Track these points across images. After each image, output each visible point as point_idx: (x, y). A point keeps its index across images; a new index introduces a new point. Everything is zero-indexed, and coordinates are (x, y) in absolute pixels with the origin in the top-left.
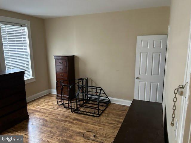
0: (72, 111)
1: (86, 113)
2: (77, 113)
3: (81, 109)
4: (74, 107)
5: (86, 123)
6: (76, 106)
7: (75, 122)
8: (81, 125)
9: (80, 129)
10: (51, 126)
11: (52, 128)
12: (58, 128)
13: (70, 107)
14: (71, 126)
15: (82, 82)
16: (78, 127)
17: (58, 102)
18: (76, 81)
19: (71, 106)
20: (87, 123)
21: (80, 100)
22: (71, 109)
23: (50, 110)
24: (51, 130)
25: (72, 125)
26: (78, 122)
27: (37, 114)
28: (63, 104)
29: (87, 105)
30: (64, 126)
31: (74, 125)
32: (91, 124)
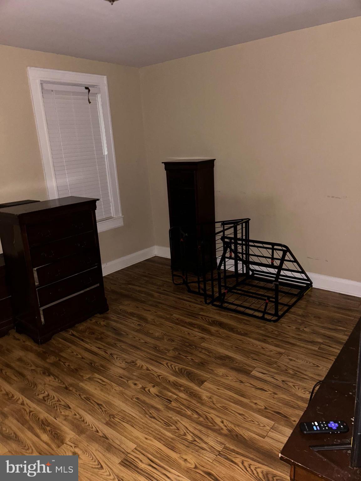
0: (208, 301)
1: (242, 309)
2: (221, 308)
3: (231, 299)
4: (213, 291)
5: (241, 334)
6: (216, 289)
7: (213, 329)
8: (228, 338)
9: (227, 349)
10: (157, 334)
11: (158, 339)
12: (173, 341)
13: (202, 292)
14: (203, 338)
15: (233, 229)
16: (221, 344)
17: (174, 277)
18: (218, 228)
19: (205, 290)
20: (245, 334)
21: (227, 274)
22: (206, 296)
23: (156, 295)
24: (158, 343)
25: (206, 336)
26: (222, 330)
27: (126, 303)
28: (185, 283)
29: (246, 288)
30: (188, 337)
31: (212, 338)
32: (256, 339)
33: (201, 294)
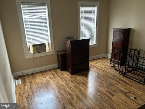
0: (120, 73)
1: (132, 78)
2: (125, 76)
3: (129, 74)
4: (123, 71)
5: (130, 85)
6: (124, 70)
7: (120, 82)
8: (125, 86)
9: (124, 88)
10: (102, 79)
12: (107, 82)
13: (119, 70)
14: (116, 84)
15: (134, 52)
16: (122, 87)
17: (111, 64)
18: (129, 50)
19: (120, 70)
20: (131, 86)
21: (129, 66)
22: (120, 71)
23: (104, 68)
24: (102, 82)
25: (117, 83)
26: (123, 83)
27: (95, 69)
28: (114, 66)
29: (135, 72)
30: (112, 82)
31: (120, 84)
32: (135, 88)
33: (118, 71)
